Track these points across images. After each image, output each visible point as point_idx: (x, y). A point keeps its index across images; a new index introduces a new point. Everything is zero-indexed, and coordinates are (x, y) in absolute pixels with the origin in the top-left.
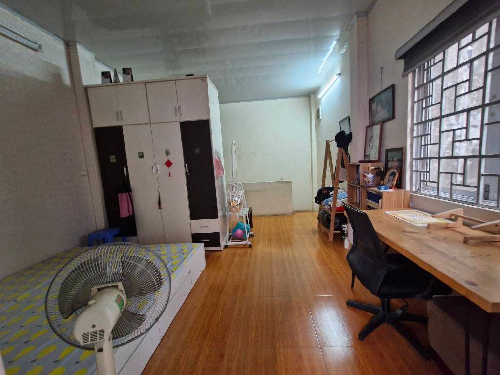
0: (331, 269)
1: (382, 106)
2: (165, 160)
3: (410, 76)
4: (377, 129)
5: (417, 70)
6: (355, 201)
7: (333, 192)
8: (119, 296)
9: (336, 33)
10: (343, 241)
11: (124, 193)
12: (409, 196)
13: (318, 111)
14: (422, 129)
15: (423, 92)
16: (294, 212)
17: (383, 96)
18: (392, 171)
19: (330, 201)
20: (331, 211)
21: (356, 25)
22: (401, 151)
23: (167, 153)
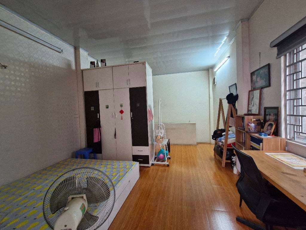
0: (224, 189)
1: (260, 77)
2: (120, 110)
3: (282, 58)
4: (257, 93)
5: (288, 54)
6: (241, 141)
7: (225, 133)
8: (83, 204)
9: (227, 32)
10: (232, 168)
11: (96, 128)
12: (285, 142)
13: (214, 79)
14: (294, 94)
15: (294, 68)
16: (197, 143)
17: (262, 71)
18: (269, 122)
19: (223, 139)
20: (223, 146)
21: (240, 27)
22: (277, 110)
23: (121, 106)
